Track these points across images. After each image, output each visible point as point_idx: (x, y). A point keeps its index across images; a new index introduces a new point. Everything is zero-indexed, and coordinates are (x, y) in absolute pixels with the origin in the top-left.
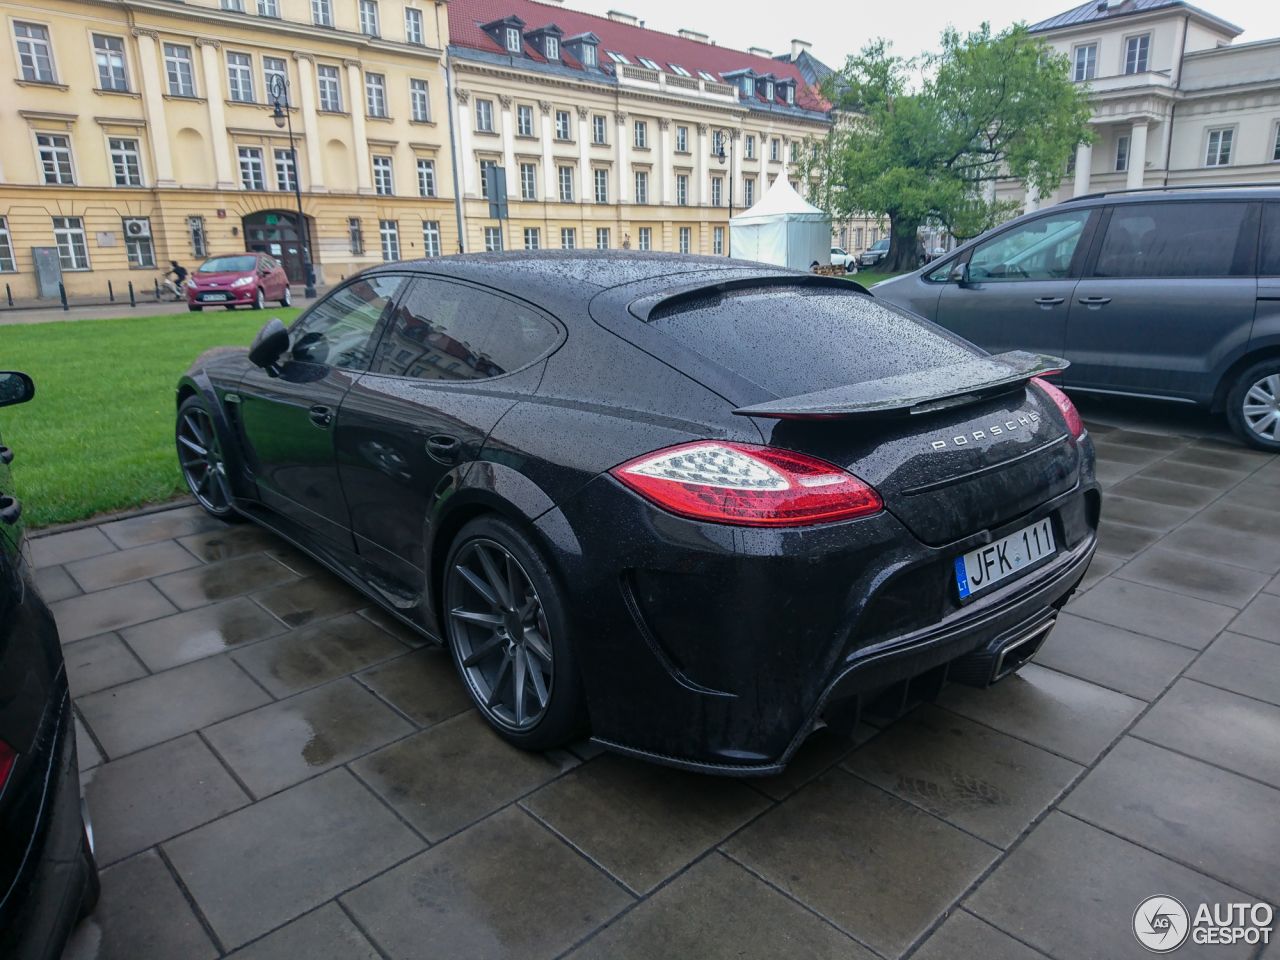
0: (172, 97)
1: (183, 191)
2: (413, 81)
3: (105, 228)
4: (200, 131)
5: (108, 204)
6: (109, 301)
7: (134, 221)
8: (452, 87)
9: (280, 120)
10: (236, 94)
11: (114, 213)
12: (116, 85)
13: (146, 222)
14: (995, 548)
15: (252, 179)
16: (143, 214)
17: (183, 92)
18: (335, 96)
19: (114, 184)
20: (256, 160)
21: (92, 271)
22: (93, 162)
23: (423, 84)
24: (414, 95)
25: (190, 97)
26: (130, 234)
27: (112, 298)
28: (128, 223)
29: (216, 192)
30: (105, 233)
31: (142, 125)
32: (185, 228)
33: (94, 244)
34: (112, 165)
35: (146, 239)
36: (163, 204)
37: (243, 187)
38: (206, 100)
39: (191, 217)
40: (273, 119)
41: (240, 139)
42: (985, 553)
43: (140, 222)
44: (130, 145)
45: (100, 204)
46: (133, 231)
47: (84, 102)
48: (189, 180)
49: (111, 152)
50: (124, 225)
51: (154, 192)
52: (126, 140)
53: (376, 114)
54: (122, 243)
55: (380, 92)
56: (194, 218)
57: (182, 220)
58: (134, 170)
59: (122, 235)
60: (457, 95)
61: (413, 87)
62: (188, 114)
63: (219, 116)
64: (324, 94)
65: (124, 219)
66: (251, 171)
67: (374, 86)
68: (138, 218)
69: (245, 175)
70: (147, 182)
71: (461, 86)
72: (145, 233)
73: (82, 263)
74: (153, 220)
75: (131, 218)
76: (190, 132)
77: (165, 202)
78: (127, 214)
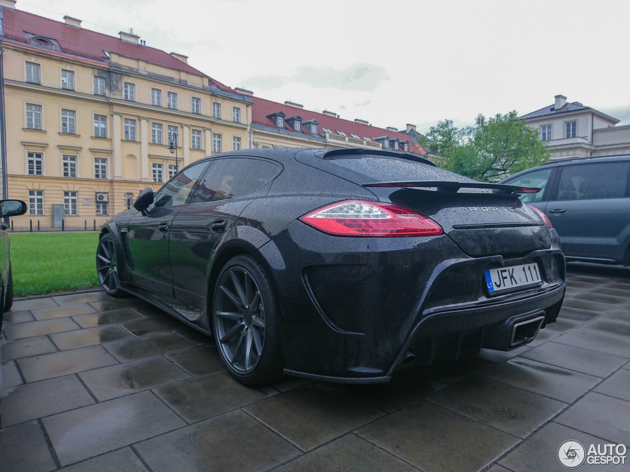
0: (125, 141)
1: (125, 182)
2: (234, 137)
3: (87, 197)
4: (137, 157)
5: (90, 186)
6: (84, 229)
7: (101, 194)
8: (252, 140)
9: (172, 150)
10: (154, 141)
11: (92, 190)
12: (101, 136)
13: (106, 195)
14: (507, 270)
15: (157, 177)
16: (106, 191)
17: (130, 139)
18: (199, 143)
19: (94, 177)
20: (160, 169)
21: (78, 216)
22: (86, 167)
23: (239, 139)
24: (234, 144)
25: (133, 141)
26: (98, 200)
27: (86, 228)
28: (98, 195)
29: (140, 182)
30: (87, 199)
31: (110, 152)
32: (124, 198)
33: (81, 204)
34: (94, 169)
35: (105, 202)
36: (115, 187)
37: (153, 181)
38: (140, 143)
39: (127, 193)
40: (169, 150)
41: (154, 160)
42: (502, 271)
43: (104, 195)
44: (104, 161)
45: (86, 186)
46: (100, 199)
47: (86, 142)
48: (128, 177)
49: (94, 164)
50: (96, 196)
51: (112, 182)
52: (102, 161)
53: (217, 151)
54: (94, 204)
55: (219, 142)
56: (128, 194)
57: (123, 194)
58: (104, 172)
59: (94, 200)
60: (254, 144)
61: (234, 140)
62: (131, 148)
63: (146, 149)
64: (194, 142)
65: (97, 193)
66: (157, 174)
67: (217, 139)
68: (103, 193)
69: (154, 176)
70: (109, 177)
71: (256, 140)
72: (105, 200)
73: (74, 212)
74: (110, 194)
75: (99, 193)
76: (131, 156)
77: (116, 186)
78: (98, 191)
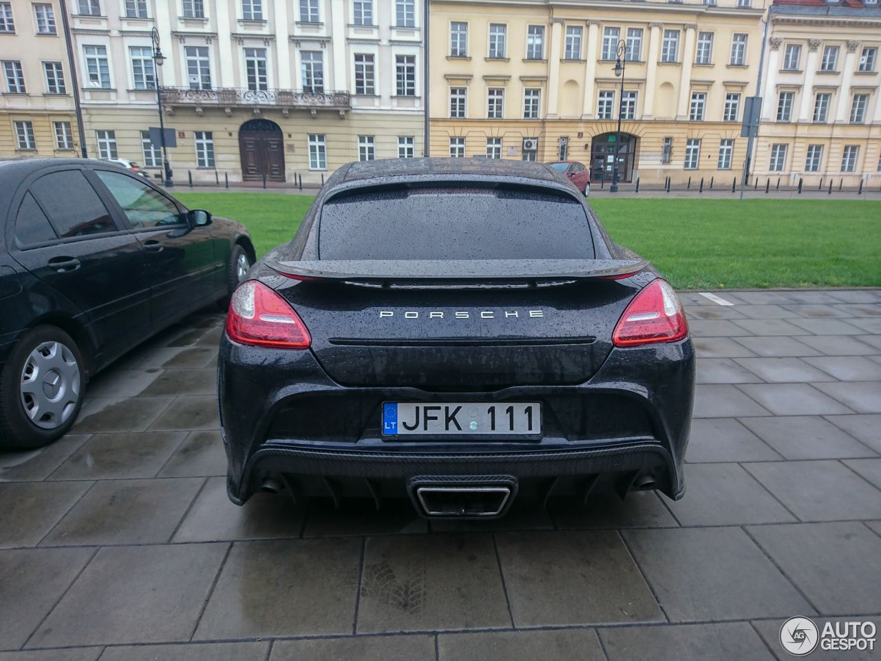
0: (566, 60)
1: (561, 121)
2: (736, 35)
3: (513, 144)
4: (579, 83)
5: (517, 130)
7: (530, 140)
8: (769, 37)
10: (605, 56)
11: (519, 135)
12: (535, 56)
13: (536, 141)
15: (604, 112)
16: (535, 136)
17: (573, 57)
18: (673, 51)
19: (523, 117)
20: (609, 99)
22: (514, 105)
23: (744, 37)
24: (735, 45)
25: (577, 60)
26: (525, 148)
28: (526, 141)
29: (580, 121)
30: (512, 147)
31: (545, 79)
32: (557, 144)
33: (505, 154)
34: (524, 105)
35: (534, 151)
36: (547, 129)
37: (598, 117)
38: (585, 61)
39: (561, 138)
41: (603, 85)
43: (532, 141)
44: (536, 92)
45: (513, 130)
46: (527, 146)
47: (516, 68)
48: (566, 113)
49: (525, 97)
50: (524, 142)
51: (544, 122)
52: (534, 89)
53: (701, 63)
54: (520, 153)
55: (708, 46)
56: (563, 138)
57: (556, 139)
58: (535, 108)
59: (521, 149)
60: (771, 42)
61: (735, 40)
62: (573, 71)
63: (592, 71)
64: (665, 51)
65: (524, 138)
66: (605, 106)
67: (705, 42)
68: (532, 138)
69: (601, 110)
70: (541, 116)
71: (776, 35)
72: (534, 147)
74: (540, 139)
75: (528, 138)
76: (572, 82)
77: (549, 128)
78: (526, 136)
